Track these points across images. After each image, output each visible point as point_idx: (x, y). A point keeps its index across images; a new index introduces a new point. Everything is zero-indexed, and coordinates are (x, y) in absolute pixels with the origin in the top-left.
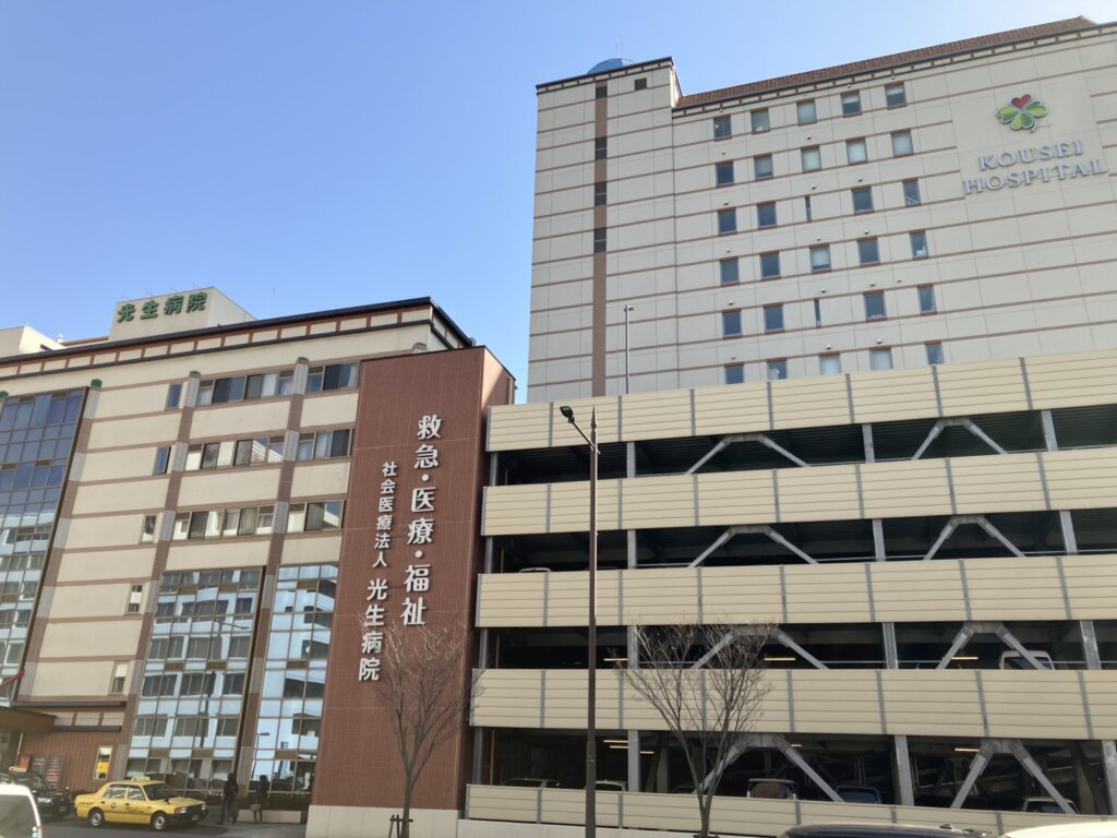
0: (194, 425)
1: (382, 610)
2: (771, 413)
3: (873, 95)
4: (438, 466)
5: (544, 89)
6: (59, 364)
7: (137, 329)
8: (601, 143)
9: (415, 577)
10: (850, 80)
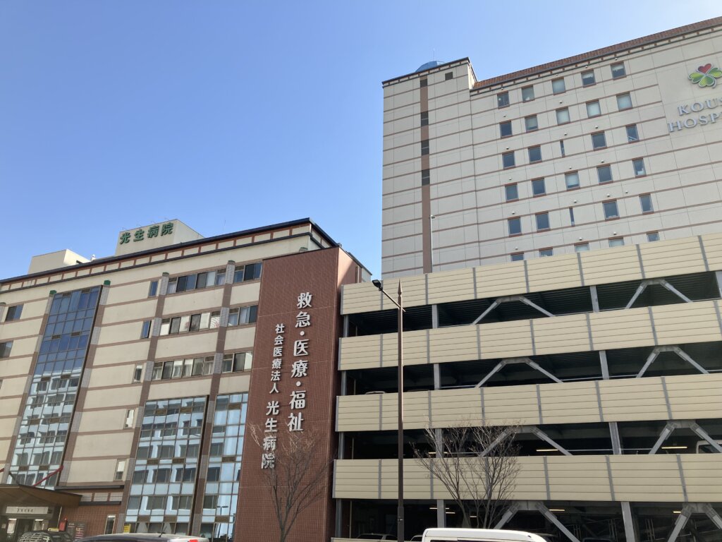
0: (165, 307)
1: (276, 421)
2: (527, 282)
3: (603, 72)
4: (310, 325)
5: (387, 84)
6: (86, 272)
7: (132, 248)
8: (424, 115)
9: (296, 399)
10: (587, 63)
